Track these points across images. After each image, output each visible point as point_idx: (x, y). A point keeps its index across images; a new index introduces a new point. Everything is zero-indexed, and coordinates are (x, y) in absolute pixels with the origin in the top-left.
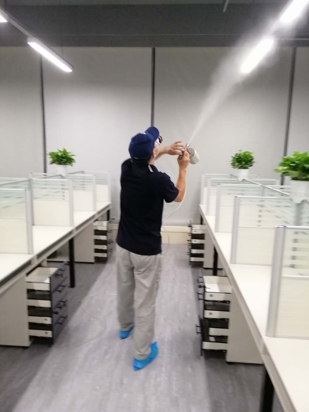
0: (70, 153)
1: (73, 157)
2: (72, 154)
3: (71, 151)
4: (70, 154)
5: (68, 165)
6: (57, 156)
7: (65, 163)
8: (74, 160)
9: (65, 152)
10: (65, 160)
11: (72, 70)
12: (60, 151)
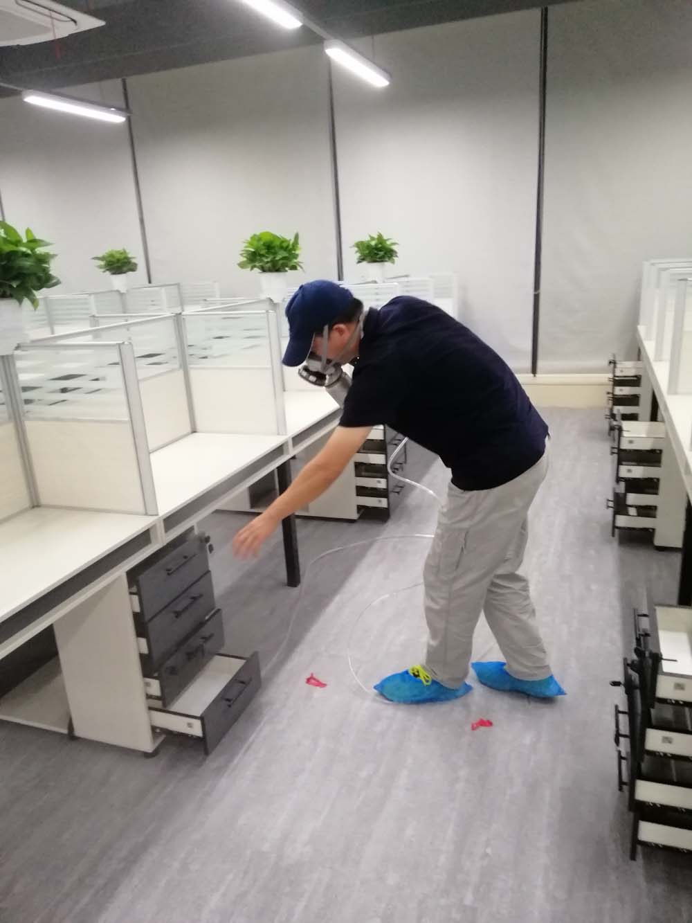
0: (388, 240)
1: (394, 248)
2: (393, 241)
3: (392, 237)
4: (388, 243)
5: (386, 263)
6: (368, 246)
7: (382, 260)
8: (396, 252)
9: (380, 238)
10: (382, 253)
11: (389, 81)
12: (373, 239)
